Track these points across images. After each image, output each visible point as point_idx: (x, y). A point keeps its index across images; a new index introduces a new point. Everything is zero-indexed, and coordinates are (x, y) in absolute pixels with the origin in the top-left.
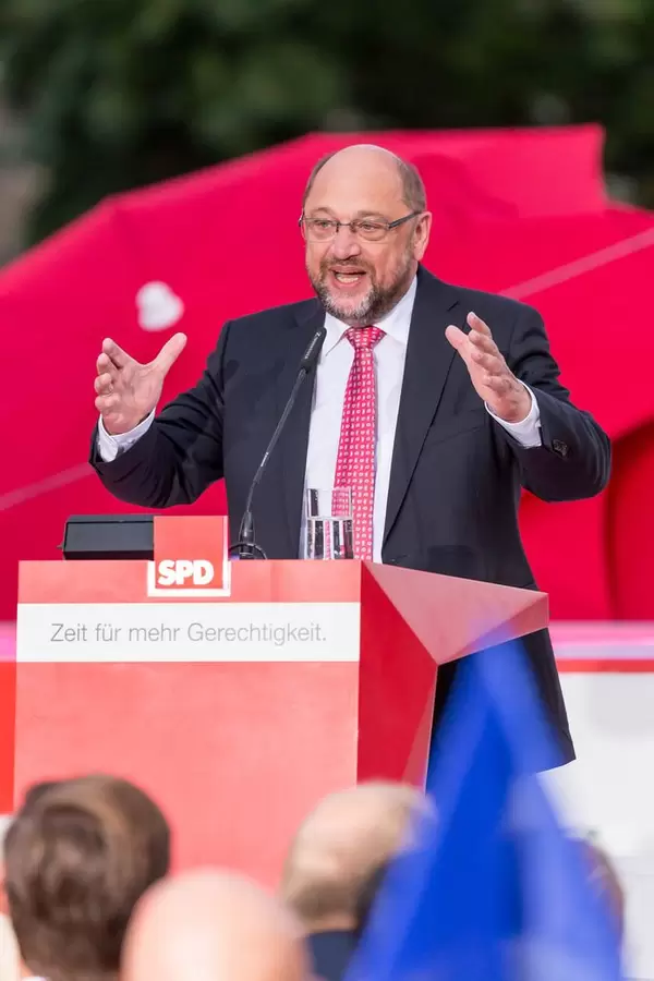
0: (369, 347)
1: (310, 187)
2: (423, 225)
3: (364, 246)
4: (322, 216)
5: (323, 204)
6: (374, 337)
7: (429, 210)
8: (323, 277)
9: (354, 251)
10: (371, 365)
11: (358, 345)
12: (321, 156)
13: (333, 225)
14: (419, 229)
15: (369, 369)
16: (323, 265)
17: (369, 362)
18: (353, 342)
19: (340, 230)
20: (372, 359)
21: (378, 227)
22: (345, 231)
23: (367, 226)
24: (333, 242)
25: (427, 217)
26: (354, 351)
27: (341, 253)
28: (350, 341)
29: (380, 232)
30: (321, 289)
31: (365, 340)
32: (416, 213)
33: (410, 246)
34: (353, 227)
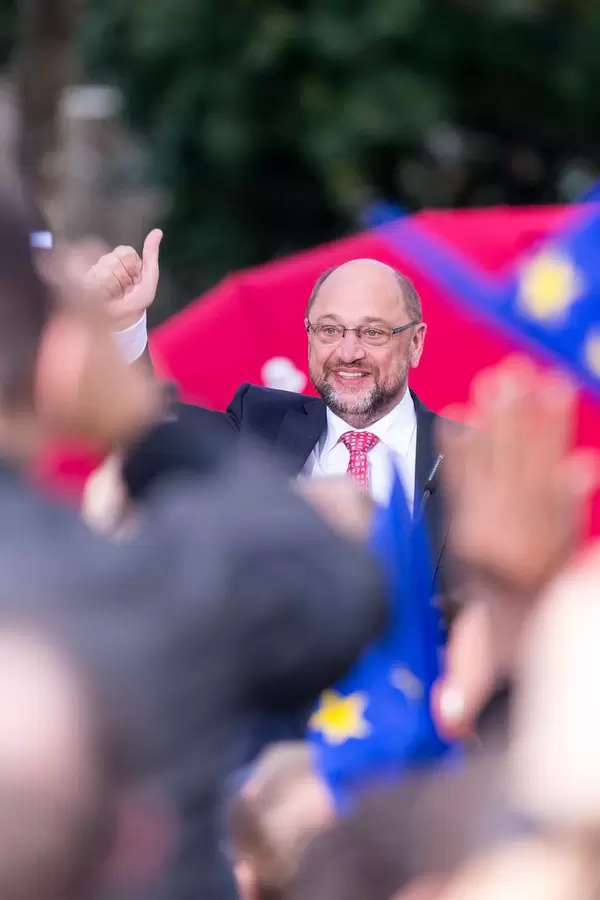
0: (364, 451)
1: (314, 297)
2: (419, 336)
3: (368, 351)
4: (328, 322)
5: (329, 311)
6: (369, 442)
7: (424, 321)
8: (327, 376)
9: (359, 355)
10: (365, 466)
11: (353, 448)
12: (325, 270)
13: (339, 331)
14: (416, 340)
15: (363, 469)
16: (327, 367)
17: (363, 463)
18: (348, 446)
19: (347, 336)
20: (365, 460)
21: (382, 333)
22: (351, 337)
23: (372, 332)
24: (339, 346)
25: (422, 328)
26: (349, 454)
27: (347, 357)
28: (346, 445)
29: (384, 338)
30: (325, 387)
31: (361, 444)
32: (415, 323)
33: (408, 353)
34: (358, 332)
